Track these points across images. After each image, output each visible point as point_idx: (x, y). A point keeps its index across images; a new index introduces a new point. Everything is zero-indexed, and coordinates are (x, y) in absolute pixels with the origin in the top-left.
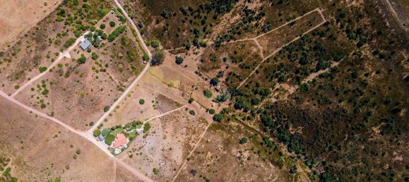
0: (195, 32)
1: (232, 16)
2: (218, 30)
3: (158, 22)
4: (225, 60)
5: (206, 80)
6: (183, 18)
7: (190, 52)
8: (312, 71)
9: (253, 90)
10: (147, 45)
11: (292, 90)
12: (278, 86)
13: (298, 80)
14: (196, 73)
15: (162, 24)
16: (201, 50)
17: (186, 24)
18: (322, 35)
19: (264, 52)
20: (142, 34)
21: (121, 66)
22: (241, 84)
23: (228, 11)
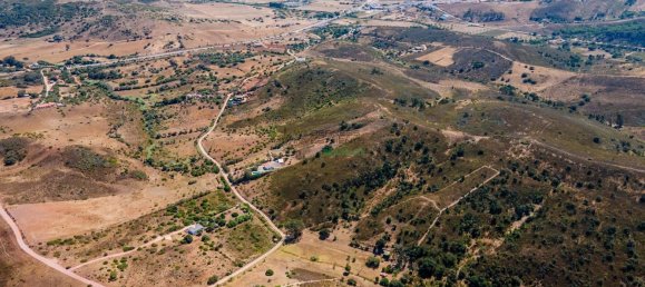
0: (344, 206)
1: (387, 190)
2: (372, 204)
3: (295, 204)
4: (388, 222)
5: (367, 250)
6: (327, 194)
7: (340, 225)
8: (513, 219)
9: (440, 246)
10: (280, 227)
11: (498, 243)
12: (473, 242)
13: (500, 230)
14: (351, 245)
15: (300, 205)
16: (354, 224)
17: (331, 200)
18: (503, 182)
19: (438, 204)
20: (272, 219)
21: (241, 246)
22: (420, 242)
23: (381, 186)
